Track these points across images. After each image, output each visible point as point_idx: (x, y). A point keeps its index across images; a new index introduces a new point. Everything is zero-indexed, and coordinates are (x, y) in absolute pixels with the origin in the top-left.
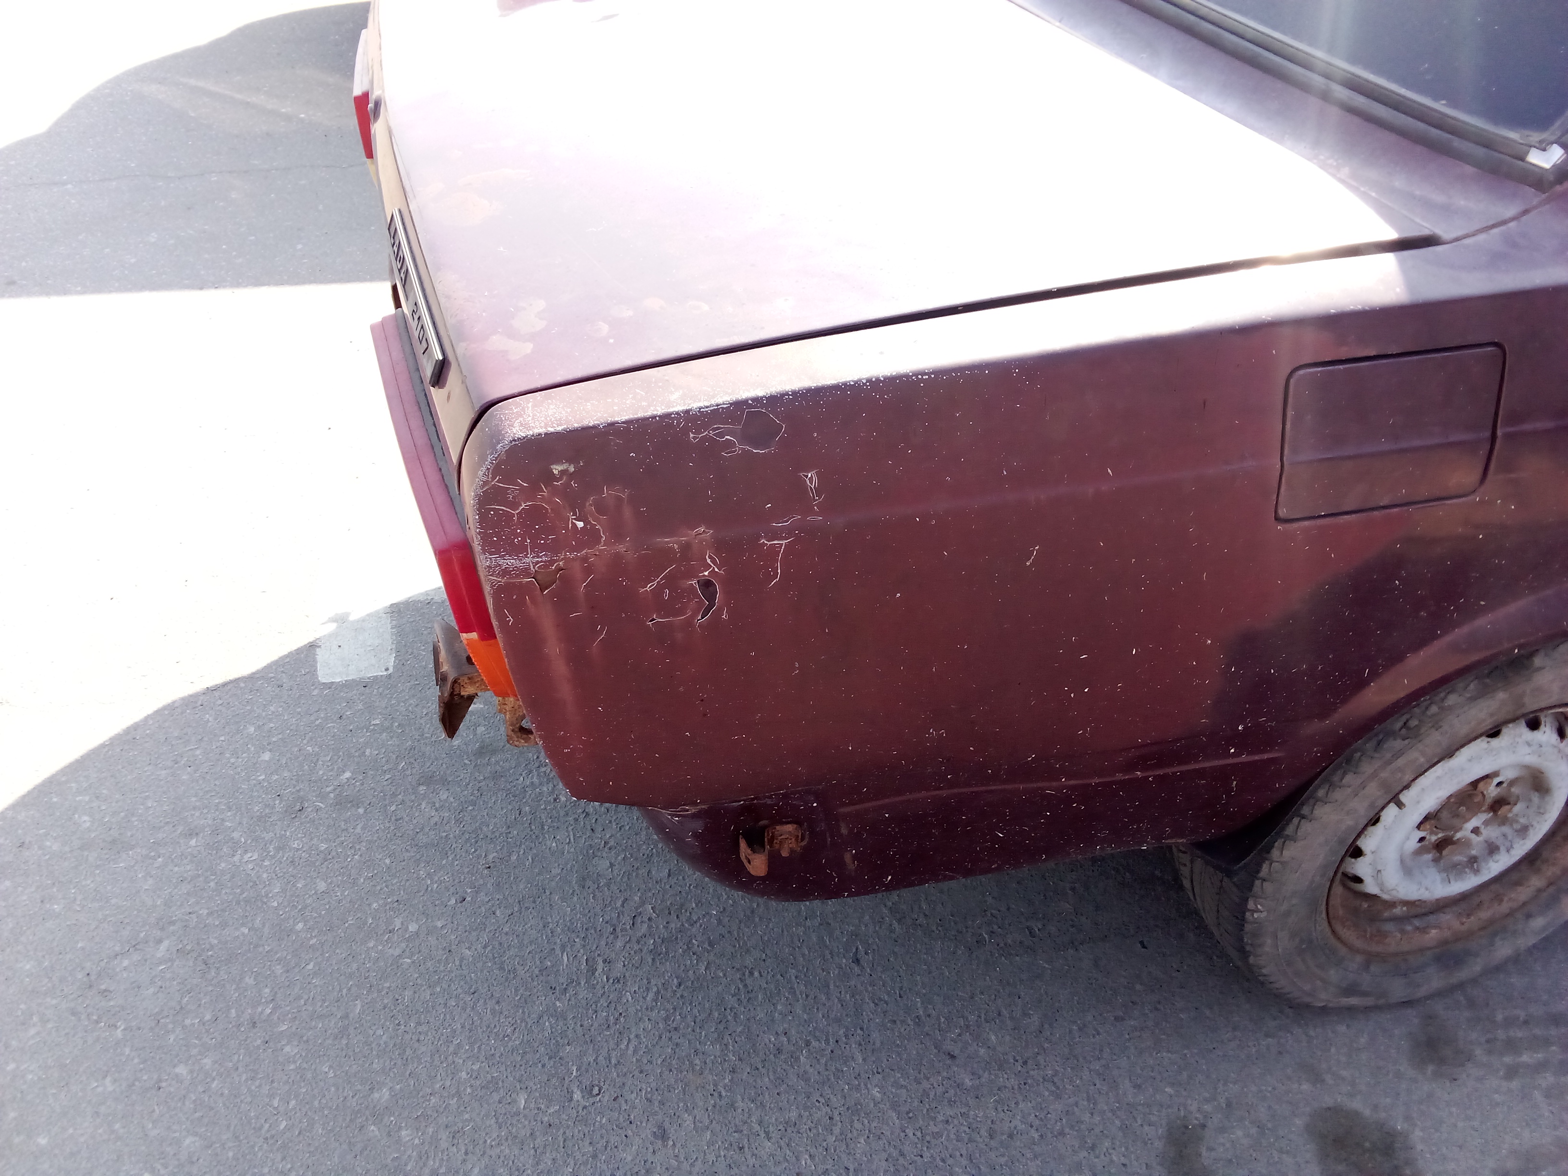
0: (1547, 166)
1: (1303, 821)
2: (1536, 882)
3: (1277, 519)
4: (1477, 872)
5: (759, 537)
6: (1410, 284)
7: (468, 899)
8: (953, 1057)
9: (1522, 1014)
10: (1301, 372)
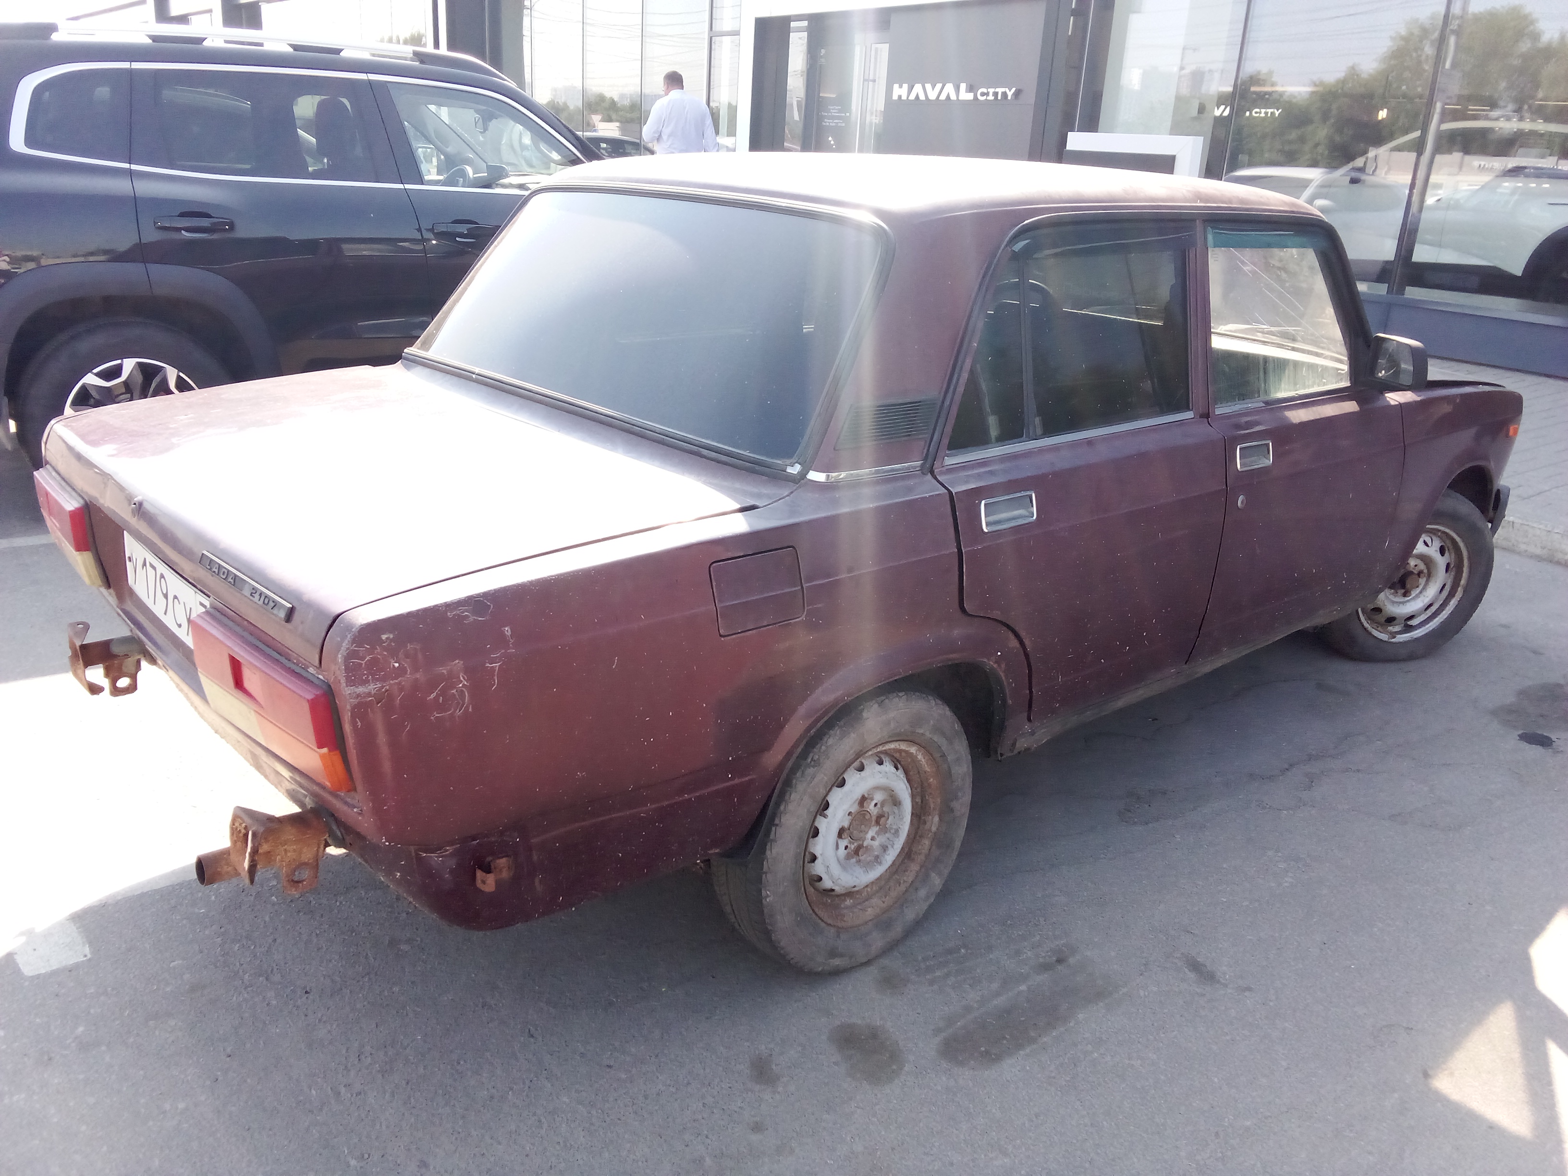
0: (796, 473)
1: (777, 828)
2: (914, 867)
3: (721, 636)
4: (880, 863)
5: (485, 663)
6: (750, 525)
7: (220, 1078)
8: (609, 1067)
9: (931, 954)
10: (714, 565)
